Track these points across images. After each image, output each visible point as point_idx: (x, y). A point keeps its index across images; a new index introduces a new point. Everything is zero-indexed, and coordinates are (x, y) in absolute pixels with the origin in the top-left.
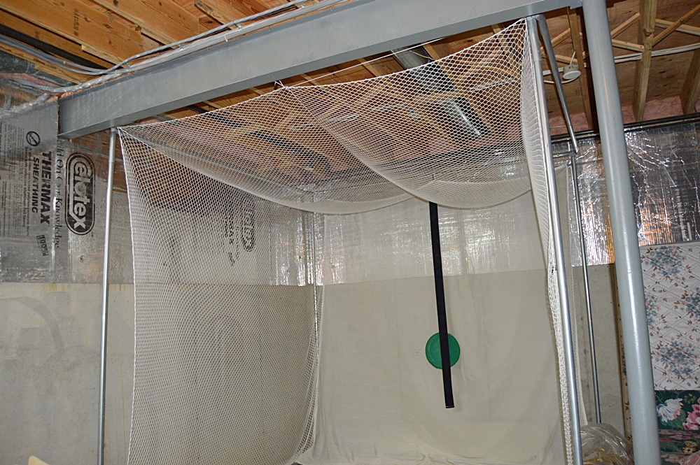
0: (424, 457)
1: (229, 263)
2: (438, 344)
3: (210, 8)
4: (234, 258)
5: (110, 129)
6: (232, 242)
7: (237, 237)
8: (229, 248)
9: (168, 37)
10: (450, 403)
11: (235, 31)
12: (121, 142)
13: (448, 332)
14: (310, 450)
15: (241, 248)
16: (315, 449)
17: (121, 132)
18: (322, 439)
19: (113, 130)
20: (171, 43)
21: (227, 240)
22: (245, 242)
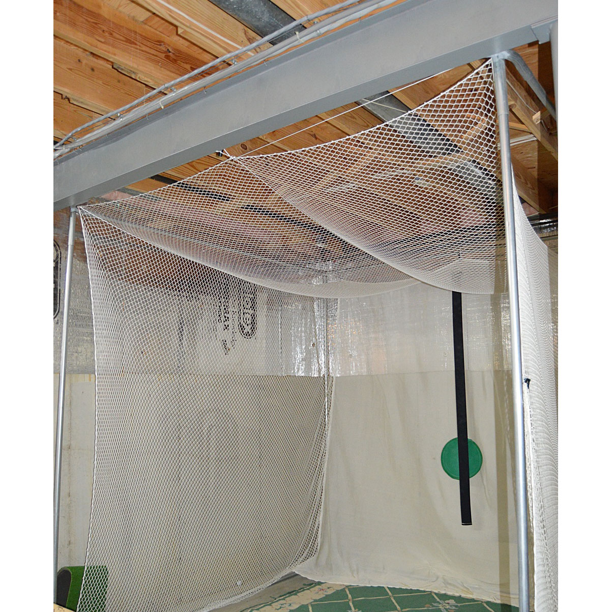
0: (438, 578)
1: (223, 351)
2: (456, 451)
3: (134, 72)
4: (229, 345)
5: (70, 208)
6: (226, 327)
7: (233, 322)
8: (222, 334)
9: (103, 106)
10: (466, 519)
11: (171, 96)
12: (82, 223)
13: (468, 438)
14: (312, 560)
15: (238, 335)
16: (318, 558)
17: (82, 211)
18: (326, 547)
19: (73, 210)
20: (107, 113)
21: (221, 326)
22: (242, 328)
